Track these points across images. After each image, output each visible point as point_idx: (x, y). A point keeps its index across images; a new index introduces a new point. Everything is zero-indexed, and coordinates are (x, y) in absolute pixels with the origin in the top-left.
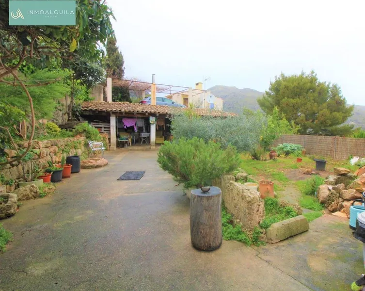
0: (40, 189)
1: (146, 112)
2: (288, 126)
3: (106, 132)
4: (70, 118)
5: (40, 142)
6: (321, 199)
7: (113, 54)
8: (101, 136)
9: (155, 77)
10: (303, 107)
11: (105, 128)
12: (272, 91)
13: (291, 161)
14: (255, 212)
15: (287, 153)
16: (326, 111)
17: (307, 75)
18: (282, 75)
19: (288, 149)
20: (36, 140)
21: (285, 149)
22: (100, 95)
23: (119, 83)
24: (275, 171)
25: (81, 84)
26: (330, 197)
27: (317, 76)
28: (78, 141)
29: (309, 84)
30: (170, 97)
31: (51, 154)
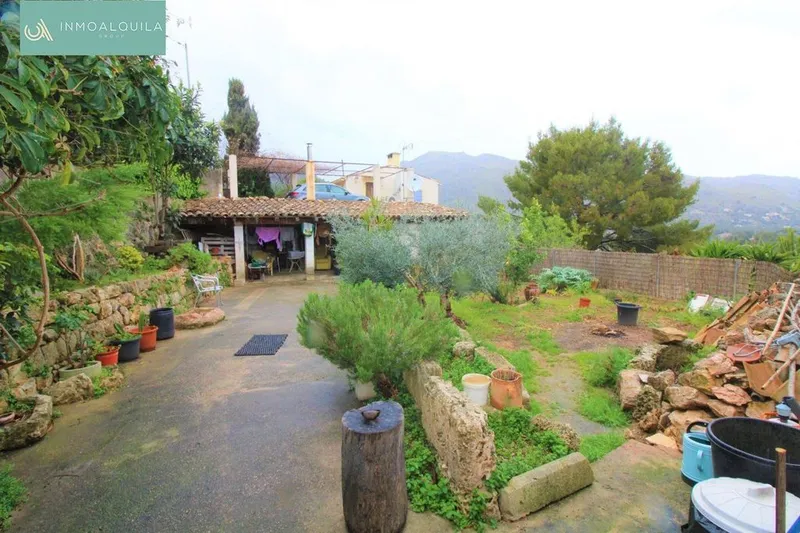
0: (94, 381)
1: (296, 215)
2: (563, 228)
3: (227, 253)
4: (162, 235)
5: (100, 291)
6: (624, 402)
7: (240, 111)
8: (219, 262)
9: (312, 149)
10: (594, 189)
11: (225, 246)
12: (531, 159)
13: (568, 303)
14: (474, 457)
15: (561, 287)
16: (642, 196)
17: (601, 127)
18: (553, 129)
19: (563, 278)
20: (93, 287)
21: (556, 280)
22: (217, 186)
23: (251, 163)
24: (534, 328)
25: (181, 172)
26: (642, 399)
27: (623, 129)
28: (174, 279)
29: (606, 144)
30: (341, 183)
31: (122, 308)
